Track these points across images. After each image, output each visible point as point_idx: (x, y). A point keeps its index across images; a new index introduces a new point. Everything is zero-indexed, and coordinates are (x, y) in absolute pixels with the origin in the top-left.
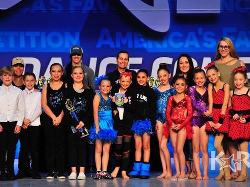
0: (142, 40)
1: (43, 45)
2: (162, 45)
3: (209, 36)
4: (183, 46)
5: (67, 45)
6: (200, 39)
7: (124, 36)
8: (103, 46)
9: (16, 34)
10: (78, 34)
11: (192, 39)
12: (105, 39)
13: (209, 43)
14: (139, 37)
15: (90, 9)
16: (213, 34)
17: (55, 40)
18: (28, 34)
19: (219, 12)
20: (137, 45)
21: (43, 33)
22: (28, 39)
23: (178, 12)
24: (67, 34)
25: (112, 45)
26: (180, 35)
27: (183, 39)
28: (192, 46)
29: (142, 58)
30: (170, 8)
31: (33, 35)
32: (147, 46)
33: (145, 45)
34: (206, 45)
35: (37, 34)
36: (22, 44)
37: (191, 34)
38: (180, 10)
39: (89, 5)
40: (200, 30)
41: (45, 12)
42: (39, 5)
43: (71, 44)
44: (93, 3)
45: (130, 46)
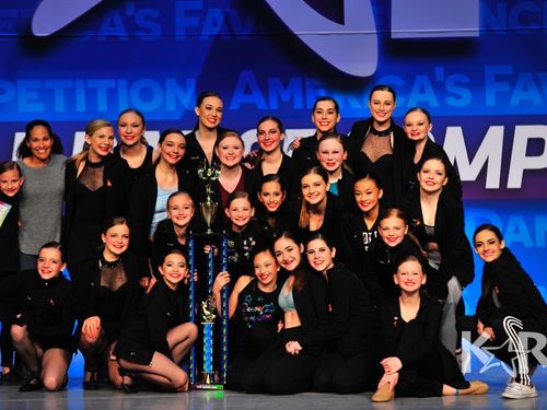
0: (323, 92)
1: (123, 106)
2: (362, 103)
3: (458, 84)
4: (406, 103)
5: (171, 107)
6: (439, 88)
7: (286, 85)
8: (243, 106)
9: (69, 84)
10: (192, 83)
11: (422, 90)
12: (248, 91)
13: (458, 97)
14: (316, 88)
15: (216, 31)
16: (465, 79)
17: (147, 95)
18: (92, 84)
19: (477, 34)
21: (123, 83)
22: (91, 95)
23: (393, 36)
24: (171, 83)
25: (262, 105)
26: (399, 82)
27: (405, 90)
28: (424, 104)
30: (378, 27)
31: (102, 87)
34: (451, 101)
35: (110, 83)
36: (81, 106)
37: (422, 79)
38: (399, 31)
39: (215, 24)
40: (439, 71)
41: (126, 39)
42: (112, 25)
43: (178, 102)
44: (221, 19)
45: (298, 105)
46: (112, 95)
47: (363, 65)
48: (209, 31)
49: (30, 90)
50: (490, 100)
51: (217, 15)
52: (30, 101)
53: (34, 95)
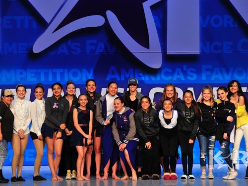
0: (141, 74)
1: (66, 79)
2: (156, 78)
3: (192, 71)
4: (172, 79)
5: (84, 79)
6: (185, 73)
7: (127, 71)
8: (111, 79)
9: (46, 71)
10: (92, 71)
11: (178, 74)
12: (113, 73)
13: (192, 76)
14: (139, 72)
15: (101, 51)
16: (195, 70)
17: (75, 75)
18: (55, 70)
19: (199, 53)
21: (66, 70)
22: (54, 75)
23: (168, 53)
24: (84, 70)
25: (118, 79)
26: (170, 70)
27: (172, 74)
28: (179, 79)
29: (141, 88)
30: (162, 50)
31: (58, 72)
32: (145, 79)
33: (143, 78)
34: (189, 78)
35: (62, 70)
36: (51, 79)
37: (179, 70)
39: (101, 49)
40: (185, 67)
41: (68, 54)
42: (62, 49)
43: (87, 77)
44: (103, 47)
46: (62, 74)
47: (157, 64)
48: (99, 51)
49: (32, 73)
50: (204, 78)
51: (102, 45)
52: (32, 77)
53: (33, 75)
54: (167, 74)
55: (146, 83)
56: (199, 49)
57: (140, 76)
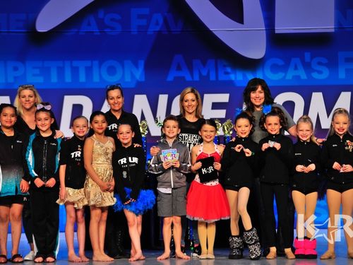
0: (229, 70)
1: (96, 79)
3: (320, 63)
4: (285, 77)
5: (128, 78)
6: (307, 66)
7: (204, 64)
8: (176, 78)
9: (60, 64)
10: (142, 63)
11: (296, 68)
12: (179, 68)
13: (320, 72)
14: (225, 66)
15: (158, 29)
16: (324, 61)
17: (112, 71)
18: (75, 63)
19: (333, 30)
20: (222, 77)
21: (96, 63)
22: (75, 71)
23: (277, 32)
24: (128, 64)
25: (188, 78)
26: (280, 62)
27: (285, 68)
28: (298, 77)
29: (228, 95)
30: (266, 26)
31: (82, 65)
32: (236, 78)
33: (232, 77)
34: (315, 75)
35: (88, 63)
36: (68, 78)
37: (296, 60)
38: (280, 28)
39: (157, 24)
40: (307, 56)
41: (99, 33)
42: (89, 24)
43: (133, 76)
44: (161, 21)
45: (213, 78)
46: (89, 71)
47: (256, 51)
48: (153, 29)
49: (34, 68)
50: (342, 75)
51: (158, 18)
52: (34, 75)
53: (37, 71)
54: (275, 68)
55: (238, 85)
56: (333, 23)
57: (227, 73)
